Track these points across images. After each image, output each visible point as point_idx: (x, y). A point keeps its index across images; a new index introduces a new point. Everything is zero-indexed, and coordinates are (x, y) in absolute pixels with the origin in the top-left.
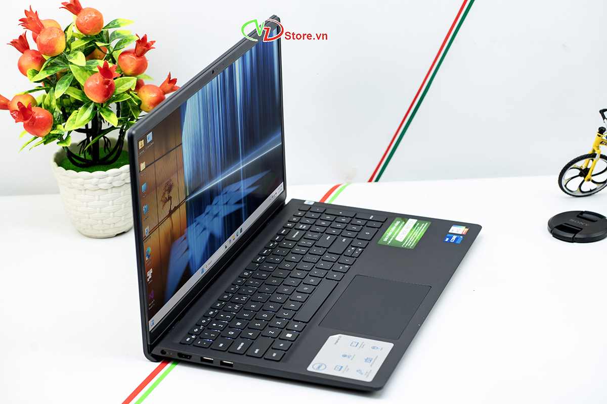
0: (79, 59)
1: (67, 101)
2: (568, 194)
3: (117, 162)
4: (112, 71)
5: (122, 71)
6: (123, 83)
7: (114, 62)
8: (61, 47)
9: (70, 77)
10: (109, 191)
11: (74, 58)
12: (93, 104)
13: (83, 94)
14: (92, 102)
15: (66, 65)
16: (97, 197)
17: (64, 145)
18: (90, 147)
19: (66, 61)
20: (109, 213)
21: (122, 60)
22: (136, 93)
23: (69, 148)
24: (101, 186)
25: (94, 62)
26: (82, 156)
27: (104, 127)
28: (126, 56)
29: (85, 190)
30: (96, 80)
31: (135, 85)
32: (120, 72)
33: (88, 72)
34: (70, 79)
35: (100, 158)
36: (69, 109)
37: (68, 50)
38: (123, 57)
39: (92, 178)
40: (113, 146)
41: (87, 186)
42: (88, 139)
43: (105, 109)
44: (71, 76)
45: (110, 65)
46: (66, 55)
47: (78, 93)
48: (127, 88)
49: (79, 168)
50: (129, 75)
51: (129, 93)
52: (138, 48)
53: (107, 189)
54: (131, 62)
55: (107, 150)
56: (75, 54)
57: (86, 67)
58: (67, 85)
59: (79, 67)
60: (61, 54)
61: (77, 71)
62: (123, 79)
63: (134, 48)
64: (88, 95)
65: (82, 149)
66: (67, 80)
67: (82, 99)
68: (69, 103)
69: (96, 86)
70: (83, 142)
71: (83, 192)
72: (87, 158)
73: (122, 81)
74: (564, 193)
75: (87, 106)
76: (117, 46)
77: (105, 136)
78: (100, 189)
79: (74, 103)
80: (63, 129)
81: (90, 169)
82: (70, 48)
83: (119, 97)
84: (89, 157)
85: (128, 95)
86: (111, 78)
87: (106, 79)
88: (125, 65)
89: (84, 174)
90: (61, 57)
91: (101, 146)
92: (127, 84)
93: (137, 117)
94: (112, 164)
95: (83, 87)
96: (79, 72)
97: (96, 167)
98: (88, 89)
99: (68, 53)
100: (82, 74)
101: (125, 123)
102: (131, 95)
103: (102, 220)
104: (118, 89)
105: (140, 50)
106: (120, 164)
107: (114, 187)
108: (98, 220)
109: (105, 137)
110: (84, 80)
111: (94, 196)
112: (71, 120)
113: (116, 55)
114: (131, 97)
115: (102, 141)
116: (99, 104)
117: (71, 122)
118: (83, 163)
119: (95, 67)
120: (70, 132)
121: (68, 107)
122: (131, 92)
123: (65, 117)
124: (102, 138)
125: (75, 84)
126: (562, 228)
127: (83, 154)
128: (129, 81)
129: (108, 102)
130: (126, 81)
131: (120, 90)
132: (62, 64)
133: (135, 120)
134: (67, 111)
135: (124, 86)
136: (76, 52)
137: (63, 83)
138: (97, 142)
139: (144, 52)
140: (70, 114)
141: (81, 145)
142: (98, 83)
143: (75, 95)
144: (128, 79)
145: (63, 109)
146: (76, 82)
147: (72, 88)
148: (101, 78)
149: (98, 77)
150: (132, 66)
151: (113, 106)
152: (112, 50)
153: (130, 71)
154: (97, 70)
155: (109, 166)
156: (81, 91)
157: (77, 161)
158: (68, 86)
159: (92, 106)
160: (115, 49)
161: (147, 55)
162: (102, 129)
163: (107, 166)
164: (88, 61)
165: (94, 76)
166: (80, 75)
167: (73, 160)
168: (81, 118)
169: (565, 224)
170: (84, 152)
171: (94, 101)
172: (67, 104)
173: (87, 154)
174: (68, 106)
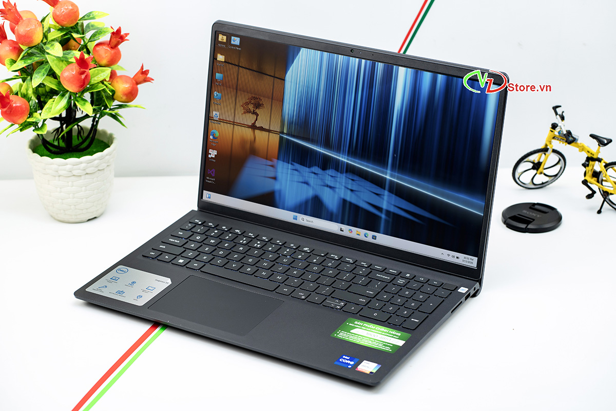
0: (56, 50)
1: (42, 90)
2: (521, 186)
3: (89, 150)
4: (88, 62)
5: (96, 62)
6: (98, 74)
7: (88, 52)
8: (38, 38)
9: (46, 67)
10: (82, 177)
11: (51, 48)
12: (68, 93)
13: (59, 84)
14: (68, 91)
15: (43, 55)
16: (70, 183)
17: (40, 133)
18: (64, 135)
19: (43, 51)
20: (82, 199)
21: (97, 51)
22: (110, 83)
23: (44, 136)
24: (75, 172)
25: (70, 53)
26: (56, 143)
27: (78, 115)
28: (101, 47)
29: (59, 176)
30: (72, 70)
31: (109, 76)
32: (94, 62)
33: (64, 62)
34: (46, 69)
35: (73, 146)
36: (44, 97)
37: (45, 41)
38: (98, 48)
39: (67, 164)
40: (86, 134)
41: (61, 173)
42: (62, 127)
43: (80, 99)
44: (48, 65)
45: (86, 56)
46: (43, 45)
47: (54, 82)
48: (101, 79)
49: (53, 155)
50: (103, 65)
51: (103, 83)
52: (113, 40)
53: (80, 176)
54: (106, 53)
55: (80, 138)
56: (52, 45)
57: (62, 57)
58: (44, 74)
59: (55, 57)
60: (39, 44)
61: (53, 61)
62: (97, 70)
63: (109, 39)
64: (64, 84)
65: (56, 136)
66: (43, 70)
67: (58, 88)
68: (44, 92)
69: (72, 76)
70: (58, 129)
71: (57, 178)
72: (60, 145)
73: (97, 72)
74: (517, 185)
75: (63, 96)
76: (92, 38)
77: (79, 124)
78: (74, 175)
79: (49, 92)
80: (38, 117)
81: (63, 155)
82: (47, 39)
83: (93, 87)
84: (62, 144)
85: (103, 85)
86: (87, 69)
87: (82, 70)
88: (100, 56)
89: (58, 161)
90: (38, 48)
91: (75, 134)
92: (102, 74)
93: (110, 106)
94: (85, 152)
95: (59, 77)
96: (55, 62)
97: (69, 154)
98: (65, 79)
99: (45, 44)
100: (58, 64)
101: (98, 111)
102: (105, 85)
103: (75, 205)
104: (93, 79)
105: (114, 41)
106: (93, 151)
107: (87, 174)
108: (70, 206)
109: (78, 126)
110: (60, 69)
111: (68, 182)
112: (47, 108)
113: (91, 46)
114: (105, 87)
115: (75, 129)
116: (74, 93)
117: (47, 110)
118: (56, 150)
119: (71, 58)
120: (45, 120)
121: (43, 97)
122: (105, 82)
123: (41, 105)
124: (76, 126)
125: (52, 74)
126: (514, 218)
127: (57, 141)
128: (104, 72)
129: (83, 92)
130: (100, 72)
131: (94, 80)
132: (39, 54)
133: (108, 109)
134: (42, 100)
135: (99, 76)
136: (53, 43)
137: (40, 72)
138: (71, 130)
139: (118, 43)
140: (45, 103)
141: (55, 133)
142: (74, 73)
143: (51, 84)
144: (103, 69)
145: (38, 98)
146: (52, 72)
147: (48, 77)
148: (78, 68)
149: (74, 68)
150: (106, 57)
151: (87, 96)
152: (87, 42)
153: (104, 62)
154: (73, 60)
155: (81, 153)
156: (56, 80)
157: (51, 148)
158: (45, 76)
159: (67, 95)
160: (90, 40)
161: (120, 47)
162: (77, 117)
163: (80, 153)
164: (64, 52)
165: (70, 67)
166: (56, 65)
167: (48, 147)
168: (57, 106)
169: (519, 215)
170: (58, 139)
171: (70, 90)
172: (43, 93)
173: (61, 141)
174: (43, 95)
